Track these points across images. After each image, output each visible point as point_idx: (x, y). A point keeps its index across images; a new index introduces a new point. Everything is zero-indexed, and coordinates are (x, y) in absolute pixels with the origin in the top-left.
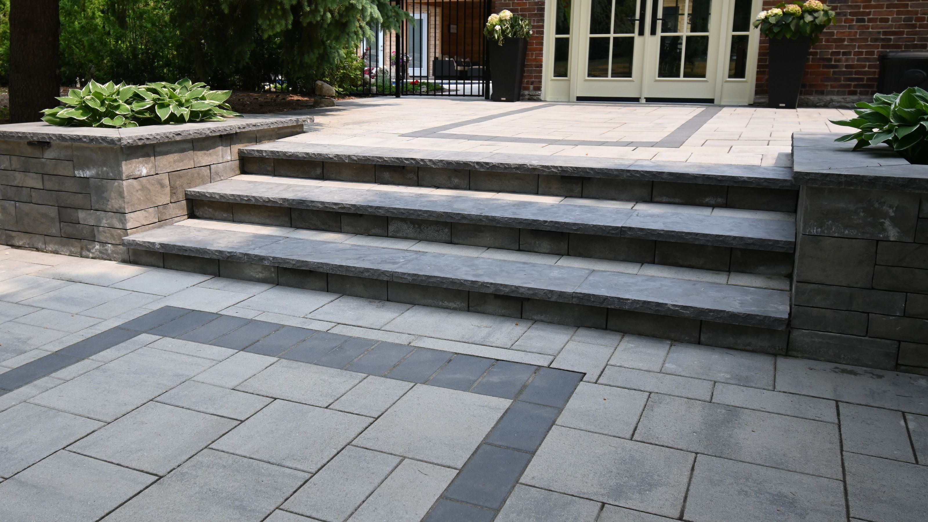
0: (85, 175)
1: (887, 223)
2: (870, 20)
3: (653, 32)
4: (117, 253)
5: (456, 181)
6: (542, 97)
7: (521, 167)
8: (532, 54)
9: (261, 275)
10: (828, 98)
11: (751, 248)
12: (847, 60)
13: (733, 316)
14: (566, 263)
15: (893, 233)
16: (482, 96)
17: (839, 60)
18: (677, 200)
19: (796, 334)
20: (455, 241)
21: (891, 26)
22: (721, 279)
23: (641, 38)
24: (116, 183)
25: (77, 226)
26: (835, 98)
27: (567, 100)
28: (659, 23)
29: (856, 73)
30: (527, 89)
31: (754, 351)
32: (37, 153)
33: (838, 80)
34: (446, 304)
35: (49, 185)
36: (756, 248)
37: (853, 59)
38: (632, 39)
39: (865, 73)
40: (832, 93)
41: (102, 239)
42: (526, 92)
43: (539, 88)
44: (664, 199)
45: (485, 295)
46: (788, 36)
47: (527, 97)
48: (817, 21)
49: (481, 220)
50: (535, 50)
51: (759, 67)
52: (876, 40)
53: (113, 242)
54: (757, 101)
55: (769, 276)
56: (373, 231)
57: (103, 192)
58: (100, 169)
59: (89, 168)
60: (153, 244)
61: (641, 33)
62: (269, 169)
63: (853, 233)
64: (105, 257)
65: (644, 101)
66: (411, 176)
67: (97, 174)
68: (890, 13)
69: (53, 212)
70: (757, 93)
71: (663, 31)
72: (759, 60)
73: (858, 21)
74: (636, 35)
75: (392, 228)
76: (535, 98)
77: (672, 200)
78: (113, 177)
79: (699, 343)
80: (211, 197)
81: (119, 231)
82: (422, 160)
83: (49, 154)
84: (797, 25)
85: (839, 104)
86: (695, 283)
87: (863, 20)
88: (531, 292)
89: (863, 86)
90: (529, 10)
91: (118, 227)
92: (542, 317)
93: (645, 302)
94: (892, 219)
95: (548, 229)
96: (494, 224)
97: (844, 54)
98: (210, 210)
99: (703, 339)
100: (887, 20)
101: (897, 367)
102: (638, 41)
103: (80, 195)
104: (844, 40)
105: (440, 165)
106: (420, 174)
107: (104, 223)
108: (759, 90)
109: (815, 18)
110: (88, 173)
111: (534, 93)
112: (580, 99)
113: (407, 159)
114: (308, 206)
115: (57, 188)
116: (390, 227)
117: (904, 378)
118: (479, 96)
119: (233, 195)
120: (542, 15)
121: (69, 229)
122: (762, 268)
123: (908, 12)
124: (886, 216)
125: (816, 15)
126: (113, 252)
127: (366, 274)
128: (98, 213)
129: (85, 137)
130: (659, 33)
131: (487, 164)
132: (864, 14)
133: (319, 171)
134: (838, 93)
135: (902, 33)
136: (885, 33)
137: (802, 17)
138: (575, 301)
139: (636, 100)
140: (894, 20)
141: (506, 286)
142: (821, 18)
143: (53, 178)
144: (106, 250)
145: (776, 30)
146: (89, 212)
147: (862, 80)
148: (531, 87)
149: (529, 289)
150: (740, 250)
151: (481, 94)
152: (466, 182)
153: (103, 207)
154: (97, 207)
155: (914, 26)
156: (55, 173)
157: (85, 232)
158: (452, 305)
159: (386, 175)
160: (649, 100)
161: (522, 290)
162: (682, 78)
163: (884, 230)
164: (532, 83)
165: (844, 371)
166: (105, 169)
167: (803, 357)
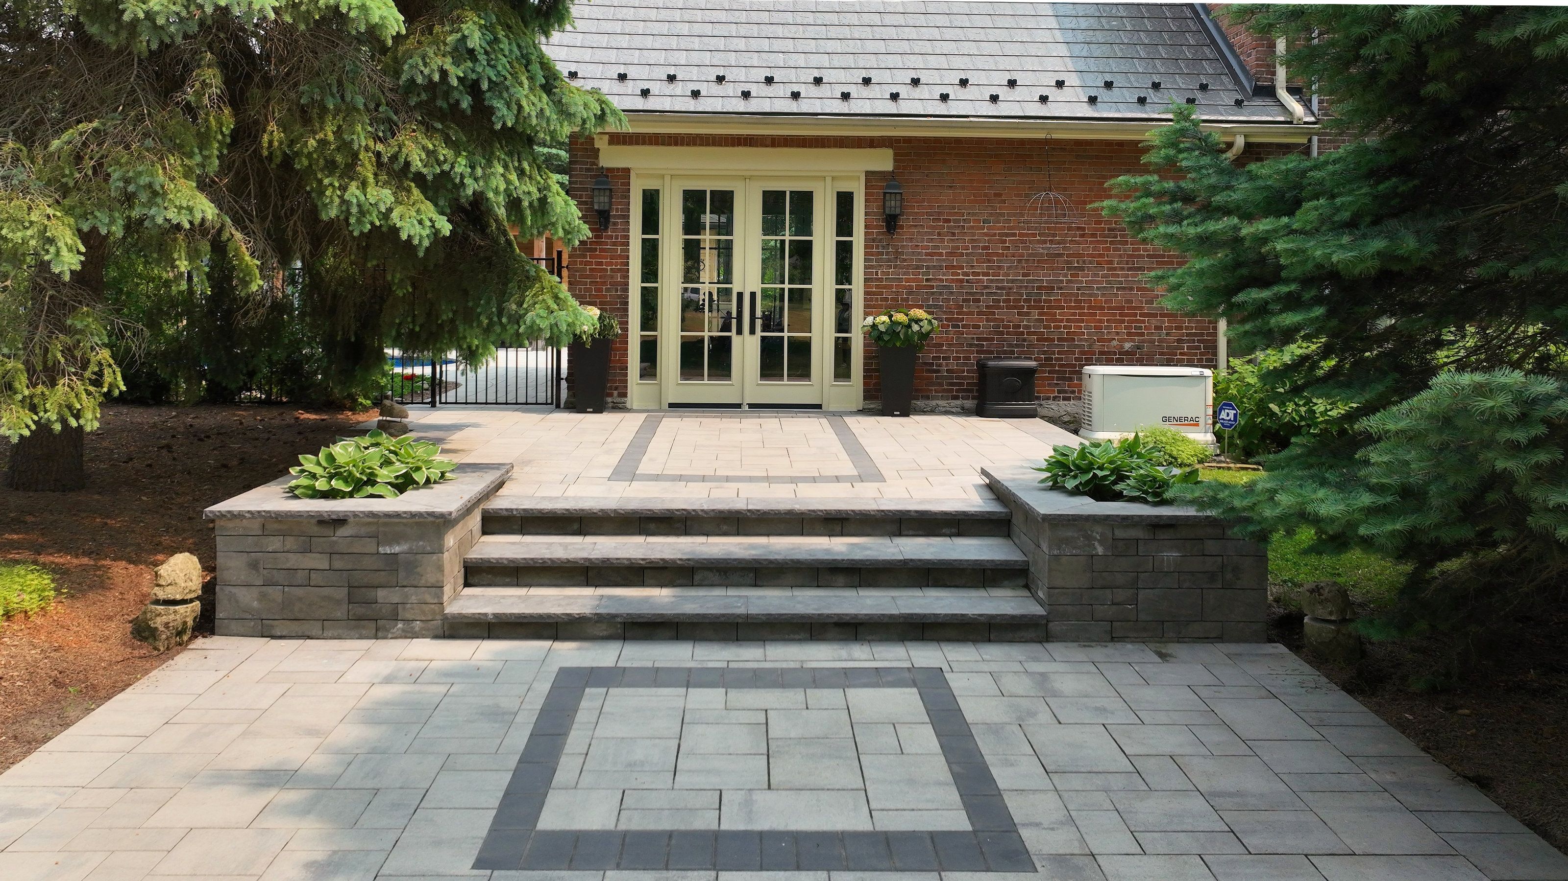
0: (393, 551)
1: (1096, 543)
2: (964, 326)
3: (752, 331)
4: (428, 630)
5: (725, 528)
6: (628, 405)
7: (790, 512)
8: (615, 355)
9: (605, 633)
10: (934, 403)
11: (999, 567)
12: (947, 365)
13: (1013, 617)
14: (864, 593)
15: (1100, 550)
16: (552, 404)
17: (940, 365)
18: (921, 533)
19: (1051, 625)
20: (760, 583)
21: (983, 333)
22: (982, 593)
23: (740, 337)
24: (435, 557)
25: (374, 605)
26: (940, 402)
27: (657, 408)
28: (759, 323)
29: (957, 378)
30: (611, 395)
31: (1026, 641)
32: (328, 531)
33: (941, 385)
34: (792, 636)
35: (338, 564)
36: (1003, 567)
37: (953, 365)
38: (729, 338)
39: (964, 378)
40: (937, 398)
41: (409, 616)
42: (609, 400)
43: (625, 395)
44: (911, 533)
45: (826, 624)
46: (898, 344)
47: (610, 405)
48: (923, 330)
49: (787, 563)
50: (618, 349)
51: (865, 371)
52: (971, 345)
53: (423, 618)
54: (866, 407)
55: (1014, 588)
56: (678, 582)
57: (416, 567)
58: (415, 544)
59: (398, 544)
60: (486, 615)
61: (739, 332)
62: (515, 527)
63: (1078, 552)
64: (410, 635)
65: (747, 408)
66: (678, 525)
67: (411, 549)
68: (981, 320)
69: (341, 593)
70: (866, 398)
71: (763, 331)
72: (865, 364)
73: (954, 326)
74: (733, 333)
75: (697, 578)
76: (620, 406)
77: (917, 533)
78: (431, 551)
79: (990, 641)
80: (498, 562)
81: (433, 606)
82: (694, 510)
83: (343, 532)
84: (906, 334)
85: (944, 409)
86: (970, 598)
87: (958, 326)
88: (867, 617)
89: (964, 391)
90: (610, 303)
91: (432, 601)
92: (873, 637)
93: (952, 615)
94: (1099, 541)
95: (846, 566)
96: (798, 565)
97: (944, 358)
98: (490, 576)
99: (992, 638)
100: (978, 327)
101: (1113, 639)
102: (736, 341)
103: (383, 573)
104: (942, 345)
105: (712, 514)
106: (688, 523)
107: (413, 599)
108: (868, 395)
109: (921, 327)
110: (397, 549)
111: (619, 400)
112: (671, 405)
113: (677, 510)
114: (612, 563)
115: (350, 567)
116: (695, 577)
117: (1119, 645)
118: (547, 404)
119: (525, 559)
120: (626, 310)
121: (360, 610)
122: (1006, 583)
123: (995, 320)
124: (1095, 539)
125: (921, 324)
126: (422, 629)
127: (722, 619)
128: (407, 589)
129: (405, 513)
130: (759, 333)
131: (758, 511)
132: (957, 320)
133: (576, 526)
134: (943, 398)
135: (993, 339)
136: (978, 339)
137: (909, 326)
138: (901, 620)
139: (739, 406)
140: (984, 327)
141: (847, 615)
142: (926, 327)
143: (346, 557)
144: (413, 628)
145: (886, 338)
146: (393, 589)
147: (962, 384)
148: (615, 393)
149: (866, 615)
150: (991, 570)
151: (549, 401)
152: (735, 528)
153: (415, 583)
154: (405, 583)
155: (1002, 333)
156: (349, 551)
157: (384, 611)
158: (797, 637)
159: (652, 526)
160: (751, 406)
161: (860, 617)
162: (786, 382)
163: (1095, 548)
164: (616, 388)
165: (1085, 646)
166: (421, 543)
167: (1057, 641)
